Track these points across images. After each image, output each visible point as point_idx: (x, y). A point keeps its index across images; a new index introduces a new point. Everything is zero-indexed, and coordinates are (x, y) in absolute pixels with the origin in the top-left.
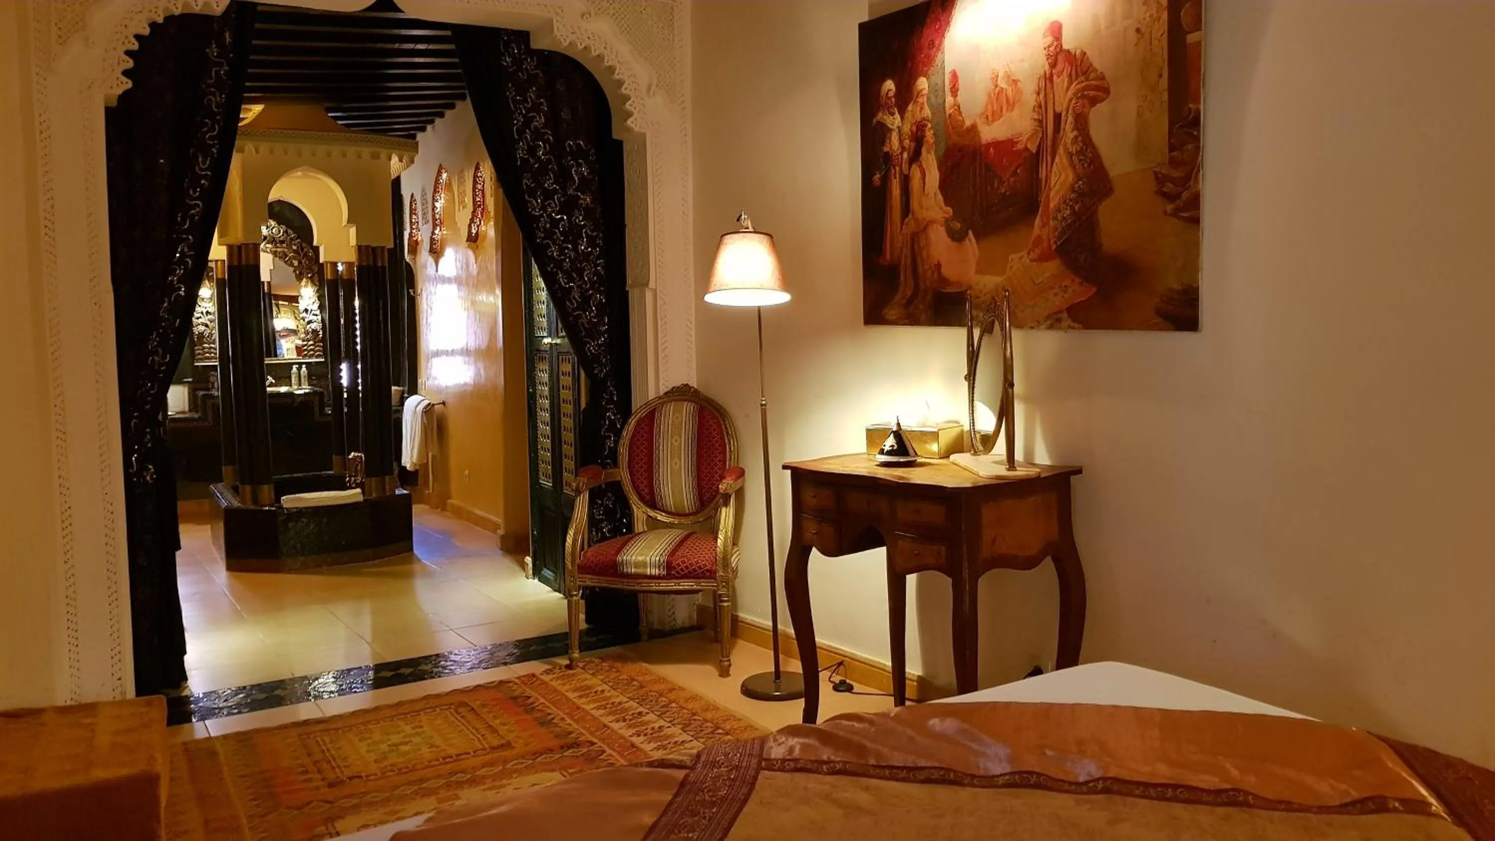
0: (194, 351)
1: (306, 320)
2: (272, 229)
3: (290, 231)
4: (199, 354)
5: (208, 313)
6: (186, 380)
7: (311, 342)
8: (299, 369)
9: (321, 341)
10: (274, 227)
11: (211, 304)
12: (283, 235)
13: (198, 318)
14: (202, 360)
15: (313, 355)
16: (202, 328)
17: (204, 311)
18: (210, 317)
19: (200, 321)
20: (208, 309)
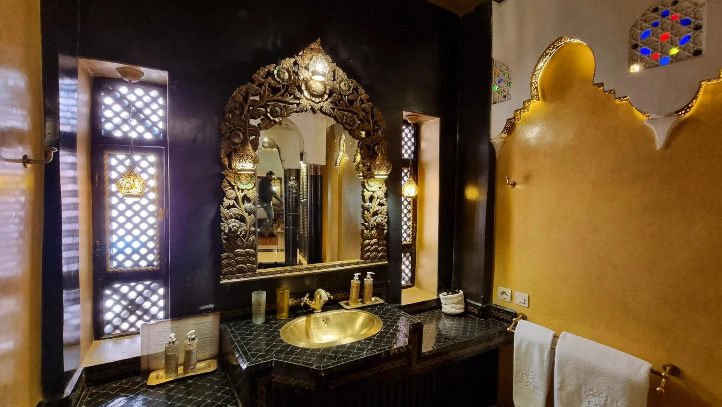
0: (221, 259)
1: (371, 211)
2: (340, 83)
3: (361, 90)
4: (229, 265)
5: (246, 198)
6: (203, 308)
7: (374, 240)
8: (361, 278)
9: (385, 240)
10: (342, 80)
11: (251, 186)
12: (352, 93)
13: (229, 207)
14: (232, 274)
15: (375, 257)
16: (234, 224)
17: (240, 195)
18: (247, 205)
19: (233, 211)
20: (246, 192)
